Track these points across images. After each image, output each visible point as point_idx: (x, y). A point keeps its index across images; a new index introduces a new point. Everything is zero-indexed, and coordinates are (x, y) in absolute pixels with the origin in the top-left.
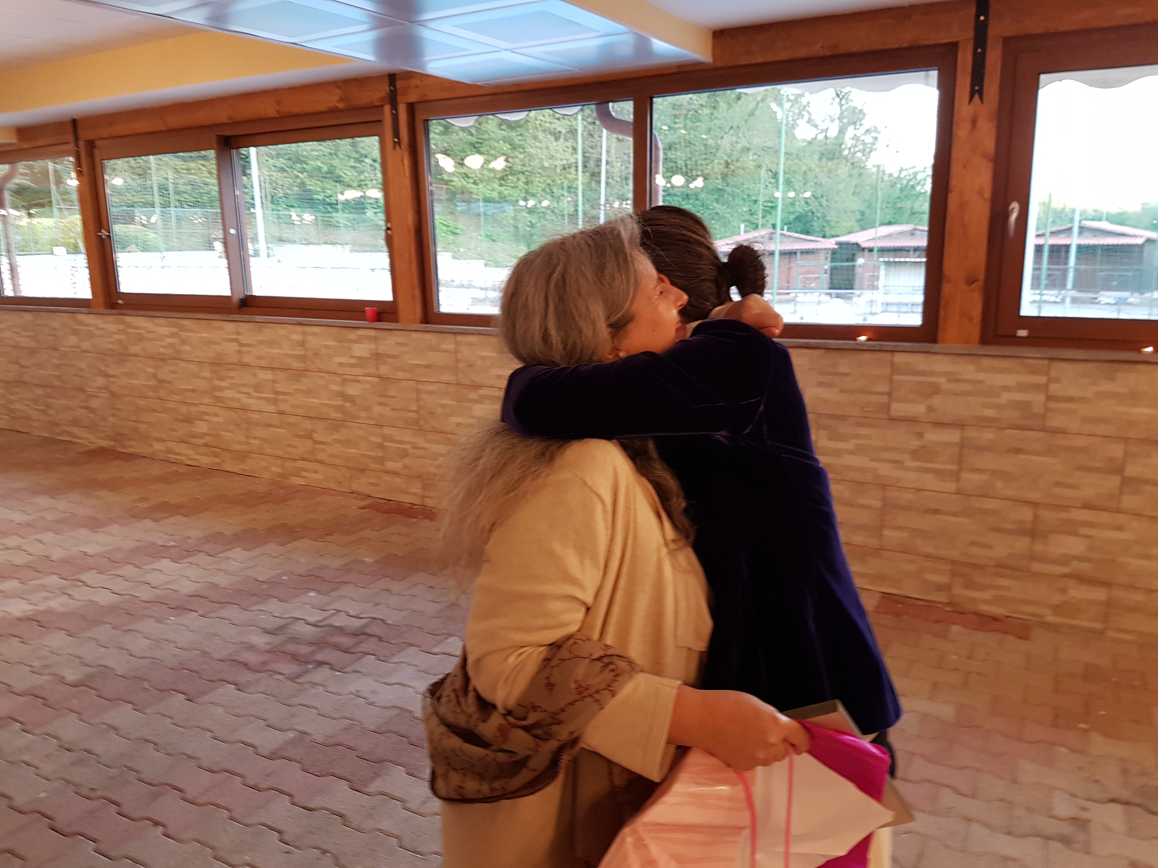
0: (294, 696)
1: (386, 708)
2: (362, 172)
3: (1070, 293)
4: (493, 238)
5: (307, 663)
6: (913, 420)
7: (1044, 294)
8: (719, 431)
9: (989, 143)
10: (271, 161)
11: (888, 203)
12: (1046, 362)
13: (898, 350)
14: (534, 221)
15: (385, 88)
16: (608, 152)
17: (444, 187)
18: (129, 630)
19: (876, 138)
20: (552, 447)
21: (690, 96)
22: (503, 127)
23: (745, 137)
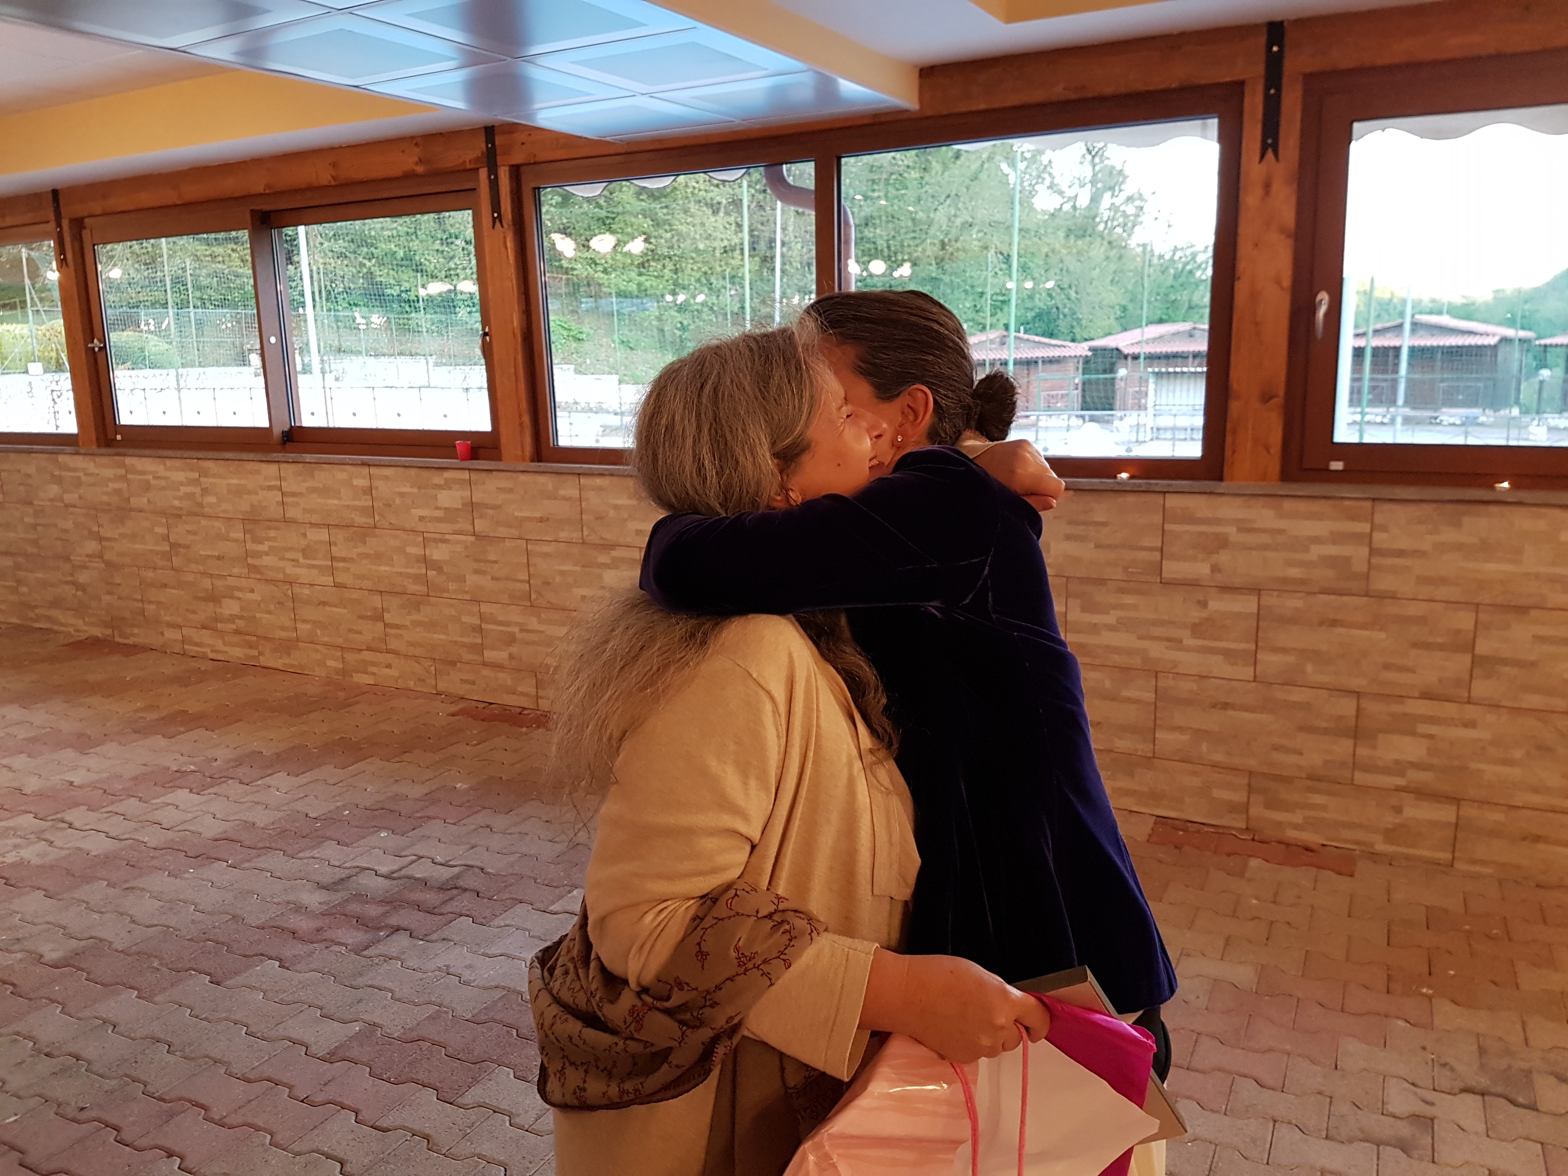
0: (361, 974)
1: (486, 989)
2: (452, 258)
3: (1402, 411)
4: (631, 345)
5: (379, 929)
6: (1193, 584)
7: (1367, 413)
8: (929, 601)
9: (1288, 214)
10: (326, 244)
11: (1158, 294)
12: (1368, 504)
13: (1170, 490)
14: (685, 323)
15: (480, 145)
16: (784, 229)
17: (564, 277)
18: (132, 888)
19: (1142, 208)
20: (707, 626)
21: (893, 154)
22: (641, 197)
23: (967, 208)
